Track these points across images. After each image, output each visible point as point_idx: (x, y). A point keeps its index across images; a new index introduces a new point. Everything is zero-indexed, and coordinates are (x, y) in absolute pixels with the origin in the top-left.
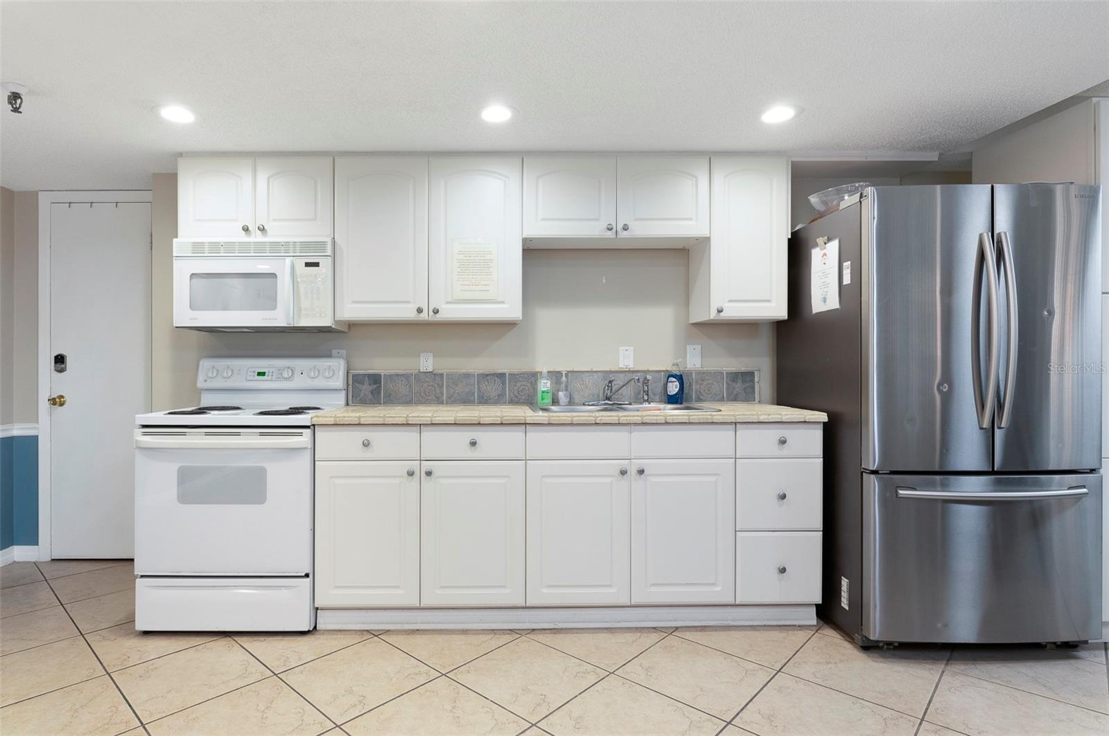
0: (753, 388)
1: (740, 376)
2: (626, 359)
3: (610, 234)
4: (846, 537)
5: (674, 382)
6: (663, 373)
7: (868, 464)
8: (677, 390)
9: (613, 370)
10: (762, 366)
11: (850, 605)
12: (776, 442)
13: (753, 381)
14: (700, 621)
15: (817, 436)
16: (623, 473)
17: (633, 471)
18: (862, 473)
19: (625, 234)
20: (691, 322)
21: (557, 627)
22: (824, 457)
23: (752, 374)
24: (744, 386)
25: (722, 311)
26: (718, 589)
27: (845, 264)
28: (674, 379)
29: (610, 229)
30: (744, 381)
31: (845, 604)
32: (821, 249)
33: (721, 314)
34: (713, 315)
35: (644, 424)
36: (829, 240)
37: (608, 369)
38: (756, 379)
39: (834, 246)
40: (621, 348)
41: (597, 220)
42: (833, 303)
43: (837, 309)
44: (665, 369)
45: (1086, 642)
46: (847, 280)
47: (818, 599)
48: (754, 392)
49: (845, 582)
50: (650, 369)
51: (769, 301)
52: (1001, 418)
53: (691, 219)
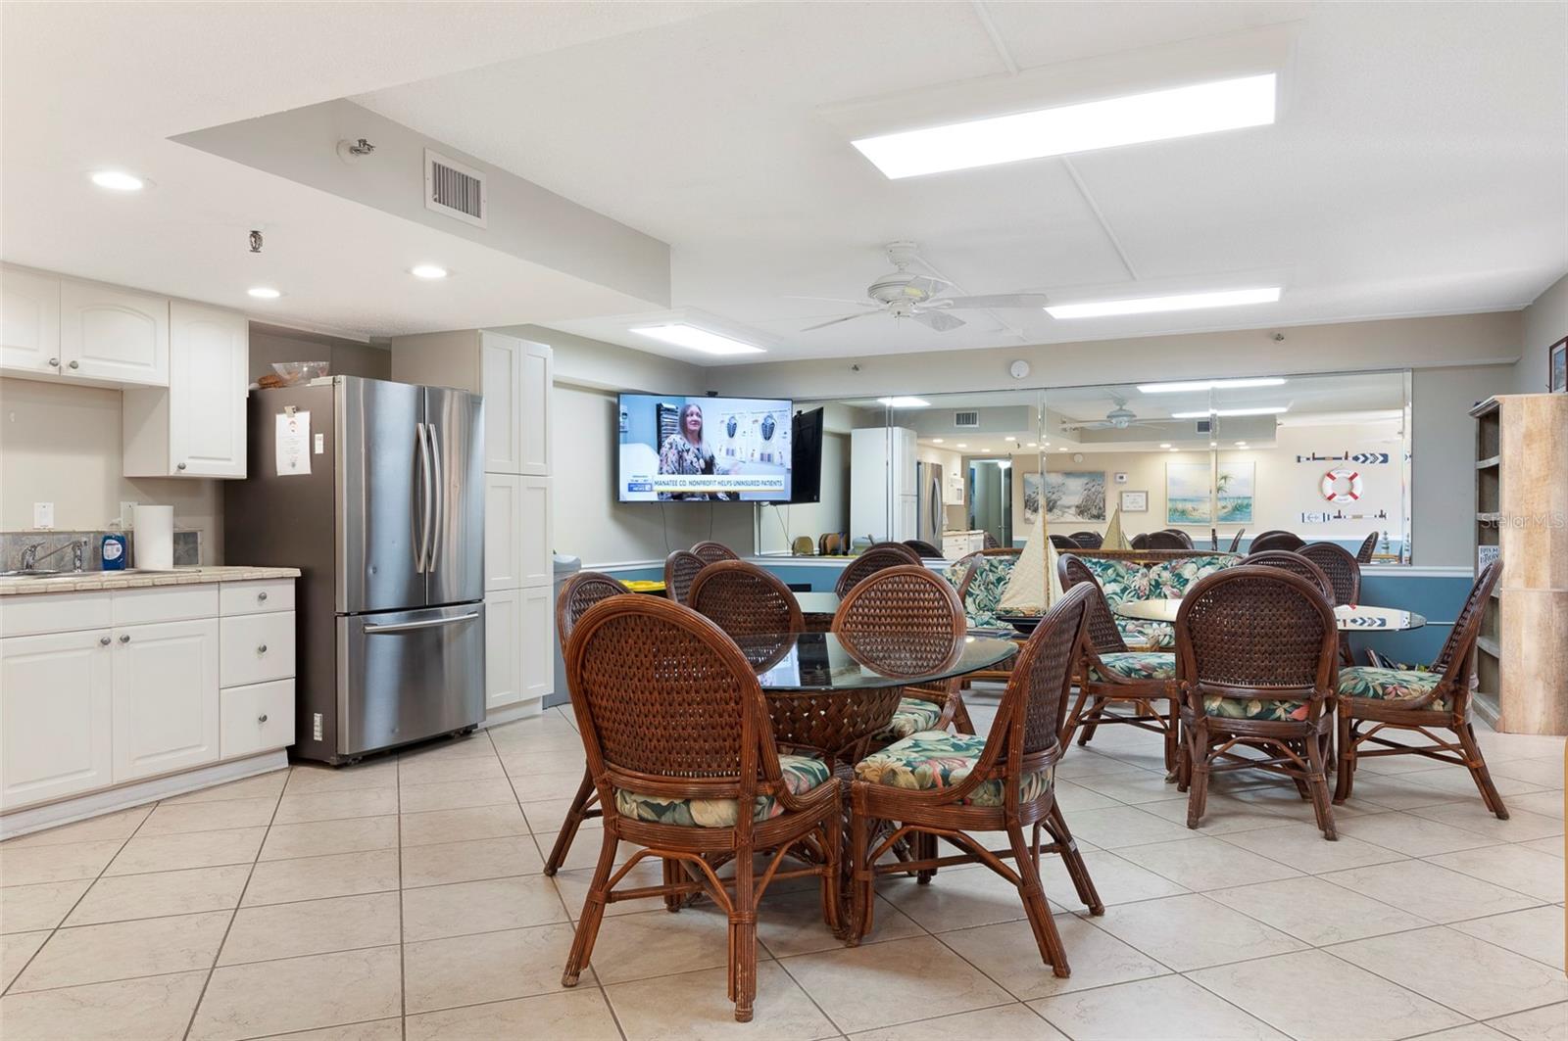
0: (197, 550)
1: (182, 537)
2: (44, 518)
3: (52, 370)
4: (317, 679)
5: (114, 544)
6: (92, 535)
7: (343, 609)
8: (119, 553)
9: (26, 531)
10: (206, 527)
11: (324, 736)
12: (257, 597)
13: (196, 542)
14: (182, 788)
15: (290, 589)
16: (105, 643)
17: (115, 640)
18: (336, 618)
19: (72, 372)
20: (126, 475)
21: (16, 835)
22: (296, 610)
23: (194, 534)
24: (186, 548)
25: (184, 468)
26: (204, 749)
27: (317, 435)
28: (114, 542)
29: (55, 365)
30: (186, 543)
31: (318, 736)
32: (289, 417)
33: (183, 471)
34: (173, 472)
35: (129, 588)
36: (298, 410)
37: (20, 530)
38: (199, 541)
39: (304, 418)
40: (36, 504)
41: (35, 350)
42: (304, 468)
43: (308, 475)
44: (95, 530)
45: (476, 726)
46: (319, 449)
47: (291, 741)
48: (197, 554)
49: (318, 718)
50: (77, 530)
51: (229, 460)
52: (430, 566)
53: (148, 365)
